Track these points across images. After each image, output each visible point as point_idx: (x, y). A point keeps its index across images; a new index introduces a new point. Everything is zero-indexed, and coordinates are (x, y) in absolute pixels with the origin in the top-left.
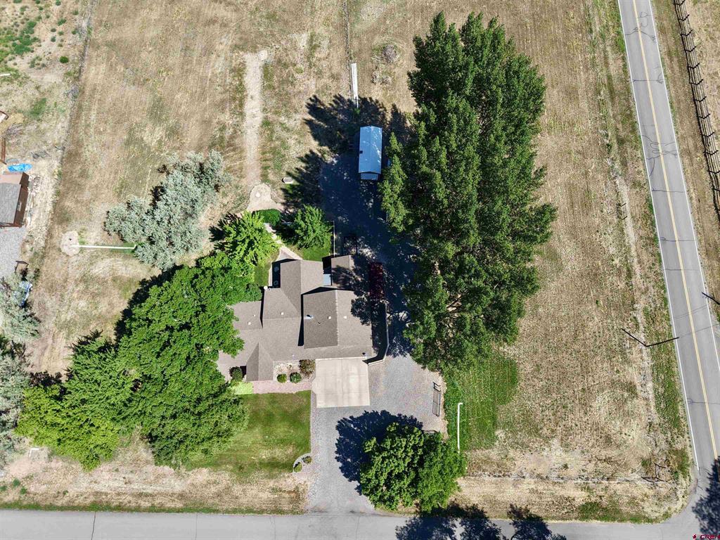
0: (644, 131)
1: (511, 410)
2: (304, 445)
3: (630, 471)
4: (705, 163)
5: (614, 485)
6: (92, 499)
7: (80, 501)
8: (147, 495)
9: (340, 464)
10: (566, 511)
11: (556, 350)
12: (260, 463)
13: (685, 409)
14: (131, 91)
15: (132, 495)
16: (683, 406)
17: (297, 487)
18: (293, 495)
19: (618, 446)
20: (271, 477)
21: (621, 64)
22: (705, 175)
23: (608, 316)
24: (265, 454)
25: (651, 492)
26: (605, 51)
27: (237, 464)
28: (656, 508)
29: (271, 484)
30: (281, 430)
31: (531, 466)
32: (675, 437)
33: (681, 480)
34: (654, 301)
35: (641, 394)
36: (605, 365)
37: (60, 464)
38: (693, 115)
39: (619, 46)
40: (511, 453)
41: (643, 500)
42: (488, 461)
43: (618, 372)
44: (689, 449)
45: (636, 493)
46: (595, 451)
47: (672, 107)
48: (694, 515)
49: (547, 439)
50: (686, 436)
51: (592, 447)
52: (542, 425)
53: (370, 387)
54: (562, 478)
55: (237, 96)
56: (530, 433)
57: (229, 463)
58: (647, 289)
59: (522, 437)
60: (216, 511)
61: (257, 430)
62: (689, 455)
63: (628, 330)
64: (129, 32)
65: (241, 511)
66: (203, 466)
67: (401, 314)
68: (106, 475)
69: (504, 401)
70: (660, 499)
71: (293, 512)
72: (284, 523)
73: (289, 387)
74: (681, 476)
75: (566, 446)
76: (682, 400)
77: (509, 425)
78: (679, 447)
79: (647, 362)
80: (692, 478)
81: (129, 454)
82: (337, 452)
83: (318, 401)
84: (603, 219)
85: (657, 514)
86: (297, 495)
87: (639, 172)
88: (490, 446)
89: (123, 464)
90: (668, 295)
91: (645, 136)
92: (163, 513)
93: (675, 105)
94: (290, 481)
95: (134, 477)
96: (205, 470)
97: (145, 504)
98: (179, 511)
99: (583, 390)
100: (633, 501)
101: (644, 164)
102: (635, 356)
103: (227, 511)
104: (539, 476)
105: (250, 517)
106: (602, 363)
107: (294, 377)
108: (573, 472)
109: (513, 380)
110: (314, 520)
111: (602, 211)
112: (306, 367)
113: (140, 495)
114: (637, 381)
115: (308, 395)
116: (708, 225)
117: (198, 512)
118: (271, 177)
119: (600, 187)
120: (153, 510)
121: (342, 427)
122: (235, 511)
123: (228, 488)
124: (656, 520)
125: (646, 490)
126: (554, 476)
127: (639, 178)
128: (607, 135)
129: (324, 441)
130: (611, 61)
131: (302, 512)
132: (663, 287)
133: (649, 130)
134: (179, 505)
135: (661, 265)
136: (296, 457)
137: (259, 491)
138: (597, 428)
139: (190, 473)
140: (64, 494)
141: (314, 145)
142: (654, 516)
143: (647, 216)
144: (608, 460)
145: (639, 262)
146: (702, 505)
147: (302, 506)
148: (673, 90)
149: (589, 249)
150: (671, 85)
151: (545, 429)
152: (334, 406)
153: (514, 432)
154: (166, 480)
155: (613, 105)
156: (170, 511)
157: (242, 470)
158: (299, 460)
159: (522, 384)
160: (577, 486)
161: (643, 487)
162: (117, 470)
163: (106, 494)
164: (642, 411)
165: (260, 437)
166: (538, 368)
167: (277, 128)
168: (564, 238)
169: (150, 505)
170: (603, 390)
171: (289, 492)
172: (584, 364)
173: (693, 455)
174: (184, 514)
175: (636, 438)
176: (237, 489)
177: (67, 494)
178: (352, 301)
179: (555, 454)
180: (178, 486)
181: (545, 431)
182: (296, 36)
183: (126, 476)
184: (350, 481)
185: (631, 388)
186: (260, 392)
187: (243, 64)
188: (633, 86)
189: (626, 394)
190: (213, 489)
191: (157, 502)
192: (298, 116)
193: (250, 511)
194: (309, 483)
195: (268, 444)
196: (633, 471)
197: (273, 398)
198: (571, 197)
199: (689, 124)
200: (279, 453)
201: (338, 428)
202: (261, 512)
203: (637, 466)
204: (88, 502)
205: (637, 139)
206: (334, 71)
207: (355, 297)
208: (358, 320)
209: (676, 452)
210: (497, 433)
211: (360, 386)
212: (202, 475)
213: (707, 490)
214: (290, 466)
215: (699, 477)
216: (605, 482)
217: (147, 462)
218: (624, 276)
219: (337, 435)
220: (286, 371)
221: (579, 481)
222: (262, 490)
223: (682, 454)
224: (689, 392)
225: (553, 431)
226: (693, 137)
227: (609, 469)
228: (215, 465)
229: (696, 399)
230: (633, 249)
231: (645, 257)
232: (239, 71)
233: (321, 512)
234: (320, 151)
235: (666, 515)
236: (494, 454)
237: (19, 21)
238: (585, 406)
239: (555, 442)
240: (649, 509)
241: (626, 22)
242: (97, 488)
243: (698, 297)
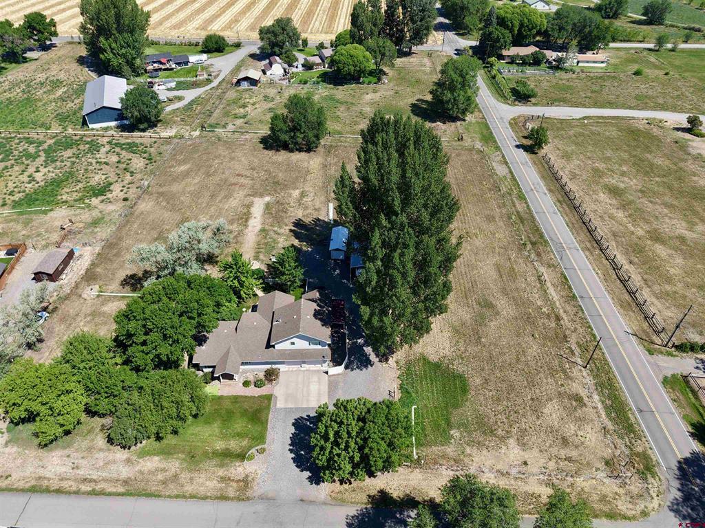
0: (550, 237)
1: (467, 411)
2: (260, 438)
3: (594, 469)
4: (603, 255)
5: (579, 480)
6: (33, 483)
7: (21, 485)
8: (91, 481)
9: (293, 455)
10: (532, 506)
11: (501, 368)
12: (213, 453)
13: (635, 417)
14: (167, 214)
15: (76, 480)
16: (633, 414)
17: (247, 476)
18: (242, 484)
19: (577, 447)
20: (221, 466)
21: (525, 206)
22: (605, 262)
23: (544, 345)
24: (220, 445)
25: (621, 491)
26: (512, 200)
27: (189, 453)
28: (630, 506)
29: (221, 472)
30: (239, 425)
31: (489, 463)
32: (633, 441)
33: (651, 480)
34: (584, 337)
35: (589, 404)
36: (549, 380)
37: (15, 449)
38: (586, 231)
39: (522, 197)
40: (468, 450)
41: (615, 499)
42: (444, 456)
43: (562, 385)
44: (650, 451)
45: (606, 490)
46: (554, 450)
47: (568, 226)
48: (672, 514)
49: (502, 439)
50: (644, 439)
51: (550, 446)
52: (496, 427)
53: (329, 392)
54: (524, 474)
55: (245, 218)
56: (484, 433)
57: (183, 452)
58: (576, 329)
59: (477, 435)
60: (160, 496)
61: (216, 425)
62: (652, 457)
63: (565, 356)
64: (175, 188)
65: (184, 497)
66: (154, 455)
67: (359, 341)
68: (56, 460)
69: (456, 406)
70: (633, 498)
71: (239, 499)
72: (230, 510)
73: (253, 391)
74: (649, 476)
75: (523, 445)
76: (630, 409)
77: (463, 426)
78: (640, 449)
79: (590, 380)
80: (662, 478)
81: (85, 443)
82: (290, 445)
83: (278, 402)
84: (528, 285)
85: (634, 512)
86: (246, 482)
87: (551, 259)
88: (447, 439)
89: (77, 450)
90: (595, 332)
91: (552, 240)
92: (102, 496)
93: (570, 225)
94: (240, 470)
95: (83, 462)
96: (156, 458)
97: (85, 488)
98: (122, 495)
99: (532, 399)
100: (603, 499)
101: (554, 255)
102: (575, 372)
103: (169, 497)
104: (498, 471)
105: (191, 502)
106: (547, 379)
107: (258, 384)
108: (534, 468)
109: (465, 390)
110: (260, 507)
111: (526, 280)
112: (271, 376)
113: (85, 480)
114: (583, 393)
115: (269, 398)
116: (616, 290)
117: (139, 496)
118: (261, 257)
119: (521, 266)
120: (94, 493)
121: (298, 424)
122: (177, 497)
123: (176, 476)
124: (634, 518)
125: (617, 489)
126: (514, 471)
127: (551, 262)
128: (522, 239)
129: (280, 435)
130: (517, 205)
131: (248, 499)
132: (589, 327)
133: (553, 237)
134: (121, 490)
135: (583, 313)
136: (250, 448)
137: (206, 481)
138: (551, 430)
139: (140, 461)
140: (7, 478)
141: (296, 242)
142: (630, 513)
143: (564, 281)
144: (569, 459)
145: (565, 312)
146: (678, 504)
147: (249, 493)
148: (566, 218)
149: (519, 303)
150: (565, 216)
151: (500, 430)
152: (292, 406)
153: (470, 433)
154: (113, 467)
155: (523, 225)
156: (110, 494)
157: (194, 458)
158: (253, 451)
159: (473, 393)
160: (540, 482)
161: (611, 486)
162: (68, 456)
163: (49, 480)
164: (593, 416)
165: (217, 431)
166: (486, 381)
167: (272, 233)
168: (499, 295)
169: (91, 489)
170: (551, 400)
171: (238, 481)
172: (529, 379)
173: (655, 455)
174: (124, 497)
175: (593, 439)
176: (184, 476)
177: (9, 479)
179: (513, 453)
180: (125, 472)
181: (500, 432)
182: (292, 192)
183: (76, 462)
184: (302, 471)
185: (578, 399)
186: (225, 395)
187: (253, 202)
188: (535, 215)
189: (574, 403)
190: (160, 477)
191: (98, 487)
192: (287, 228)
193: (192, 497)
194: (259, 472)
195: (224, 437)
196: (597, 469)
197: (236, 399)
198: (499, 271)
199: (583, 235)
200: (234, 445)
201: (294, 424)
202: (205, 498)
203: (601, 465)
204: (28, 485)
205: (546, 242)
206: (316, 207)
209: (638, 455)
210: (452, 432)
211: (319, 390)
212: (152, 463)
213: (679, 490)
214: (242, 457)
215: (668, 477)
216: (569, 479)
217: (101, 450)
218: (553, 319)
219: (293, 430)
220: (251, 378)
221: (541, 477)
222: (209, 479)
223: (645, 457)
224: (635, 402)
225: (507, 432)
226: (590, 241)
227: (571, 467)
228: (167, 453)
229: (643, 407)
230: (558, 303)
231: (568, 308)
232: (249, 206)
233: (268, 499)
234: (300, 245)
235: (644, 514)
236: (450, 450)
237: (102, 183)
238: (537, 412)
239: (512, 442)
240: (623, 506)
241: (523, 185)
242: (41, 472)
243: (622, 334)
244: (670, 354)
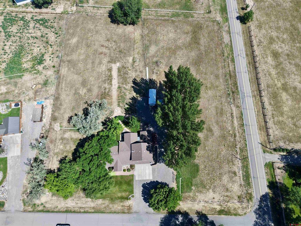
0: (241, 89)
1: (197, 180)
2: (132, 192)
3: (234, 200)
4: (260, 99)
5: (229, 204)
6: (65, 209)
7: (62, 210)
8: (83, 208)
9: (143, 198)
10: (214, 212)
11: (211, 161)
12: (118, 198)
13: (252, 180)
14: (76, 77)
15: (78, 208)
16: (251, 179)
17: (130, 205)
18: (128, 207)
19: (230, 192)
20: (121, 202)
21: (234, 67)
22: (260, 103)
23: (228, 150)
24: (119, 195)
25: (241, 206)
26: (228, 62)
27: (111, 198)
28: (242, 211)
29: (122, 204)
30: (124, 187)
31: (203, 198)
32: (249, 189)
33: (250, 202)
34: (243, 145)
35: (238, 175)
36: (227, 166)
37: (55, 198)
38: (257, 84)
39: (233, 61)
40: (197, 194)
41: (238, 209)
42: (189, 197)
43: (231, 168)
44: (253, 193)
45: (236, 207)
46: (223, 193)
47: (250, 81)
48: (254, 213)
49: (208, 190)
50: (252, 188)
51: (222, 192)
52: (207, 185)
53: (152, 173)
54: (213, 202)
55: (110, 78)
56: (203, 188)
57: (109, 197)
58: (241, 141)
59: (200, 189)
60: (105, 213)
61: (117, 187)
62: (253, 194)
63: (234, 154)
64: (74, 57)
65: (112, 213)
66: (100, 199)
67: (162, 149)
68: (70, 202)
69: (195, 177)
70: (243, 208)
71: (128, 213)
72: (126, 216)
73: (127, 173)
74: (250, 201)
75: (214, 192)
76: (251, 177)
77: (196, 185)
78: (250, 192)
79: (240, 165)
80: (254, 201)
81: (77, 195)
82: (142, 194)
83: (136, 178)
84: (227, 118)
85: (242, 213)
86: (129, 208)
87: (239, 103)
88: (190, 191)
89: (75, 198)
90: (247, 143)
91: (241, 91)
92: (88, 213)
93: (251, 80)
94: (127, 203)
95: (79, 202)
96: (101, 200)
97: (82, 210)
98: (93, 213)
99: (220, 174)
100: (235, 209)
101: (240, 100)
102: (236, 163)
103: (108, 213)
104: (205, 201)
105: (115, 214)
106: (226, 165)
107: (128, 170)
108: (216, 200)
109: (198, 171)
110: (135, 215)
111: (227, 116)
112: (132, 167)
113: (81, 208)
114: (237, 171)
115: (133, 176)
116: (260, 120)
117: (99, 213)
118: (121, 105)
119: (226, 108)
120: (85, 212)
121: (144, 186)
122: (110, 213)
123: (108, 205)
124: (242, 215)
125: (239, 206)
126: (210, 201)
127: (238, 104)
128: (228, 90)
129: (138, 191)
130: (230, 66)
131: (131, 213)
132: (246, 140)
133: (242, 88)
134: (93, 211)
135: (245, 133)
136: (129, 195)
137: (117, 206)
138: (224, 186)
139: (96, 201)
140: (57, 207)
141: (134, 94)
142: (241, 214)
143: (241, 117)
144: (227, 196)
145: (238, 132)
146: (256, 210)
147: (131, 211)
148: (250, 75)
149: (222, 128)
150: (250, 73)
151: (207, 186)
152: (141, 179)
153: (198, 187)
154: (88, 203)
155: (231, 80)
156: (90, 213)
157: (113, 200)
158: (130, 196)
159: (200, 172)
160: (217, 204)
161: (238, 205)
162: (73, 200)
163: (70, 208)
164: (238, 180)
165: (118, 189)
166: (206, 167)
167: (123, 89)
168: (214, 124)
169: (84, 211)
170: (226, 174)
171: (127, 207)
172: (220, 165)
173: (254, 194)
174: (95, 213)
175: (236, 189)
176: (111, 206)
177: (58, 208)
178: (147, 146)
179: (210, 194)
180: (92, 205)
181: (208, 187)
182: (128, 58)
183: (76, 202)
184: (146, 203)
185: (235, 173)
186: (118, 175)
187: (111, 67)
188: (237, 74)
189: (233, 175)
190: (103, 206)
191: (86, 210)
192: (129, 85)
193: (115, 212)
194: (133, 204)
195: (120, 191)
196: (235, 200)
197: (122, 177)
198: (217, 111)
199: (255, 87)
200: (124, 194)
201: (142, 186)
202: (118, 213)
203: (236, 198)
204: (65, 210)
205: (238, 92)
206: (141, 70)
207: (148, 145)
208: (148, 152)
209: (249, 194)
210: (192, 188)
211: (149, 172)
212: (100, 201)
213: (258, 205)
214: (127, 198)
215: (256, 201)
216: (226, 203)
217: (83, 197)
218: (233, 137)
219: (142, 188)
220: (126, 168)
221: (218, 203)
222: (119, 206)
223: (251, 194)
224: (253, 175)
225: (210, 187)
226: (256, 91)
227: (228, 199)
228: (104, 198)
229: (255, 177)
230: (236, 128)
231: (240, 131)
232: (110, 70)
233: (137, 213)
234: (136, 96)
235: (245, 214)
236: (191, 194)
237: (39, 53)
238: (220, 179)
239: (211, 190)
240: (240, 211)
241: (235, 52)
242: (67, 205)
243: (256, 143)
244: (271, 153)
